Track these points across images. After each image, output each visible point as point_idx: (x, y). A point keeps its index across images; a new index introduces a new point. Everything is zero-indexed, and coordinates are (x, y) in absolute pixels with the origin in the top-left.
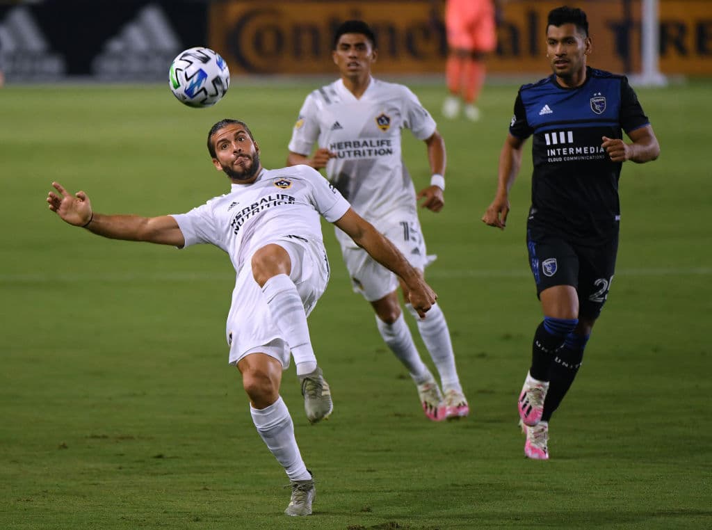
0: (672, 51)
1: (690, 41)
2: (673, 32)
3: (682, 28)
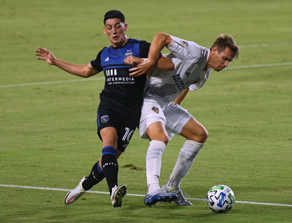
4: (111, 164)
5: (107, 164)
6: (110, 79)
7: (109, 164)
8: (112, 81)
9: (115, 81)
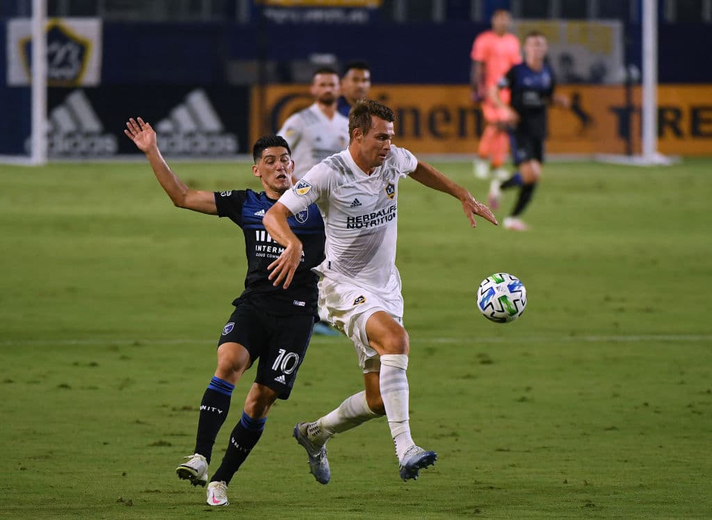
0: (669, 133)
1: (685, 125)
2: (670, 116)
3: (678, 112)
4: (211, 409)
5: (205, 408)
6: (262, 248)
7: (207, 408)
8: (266, 252)
9: (271, 253)
